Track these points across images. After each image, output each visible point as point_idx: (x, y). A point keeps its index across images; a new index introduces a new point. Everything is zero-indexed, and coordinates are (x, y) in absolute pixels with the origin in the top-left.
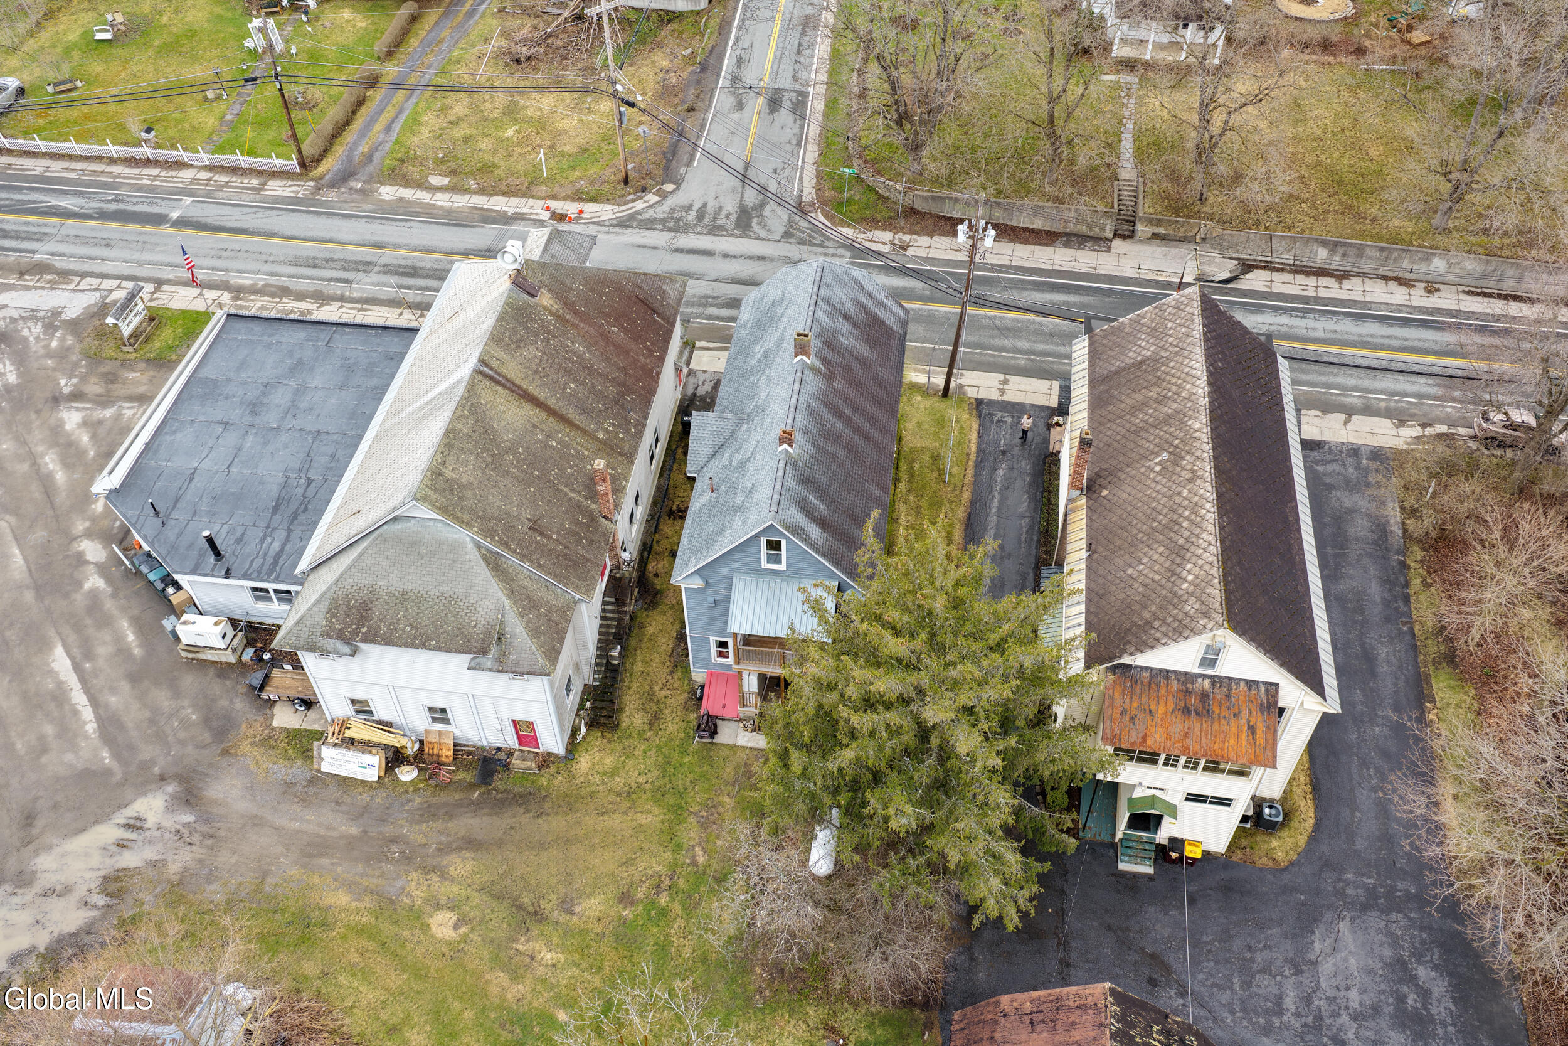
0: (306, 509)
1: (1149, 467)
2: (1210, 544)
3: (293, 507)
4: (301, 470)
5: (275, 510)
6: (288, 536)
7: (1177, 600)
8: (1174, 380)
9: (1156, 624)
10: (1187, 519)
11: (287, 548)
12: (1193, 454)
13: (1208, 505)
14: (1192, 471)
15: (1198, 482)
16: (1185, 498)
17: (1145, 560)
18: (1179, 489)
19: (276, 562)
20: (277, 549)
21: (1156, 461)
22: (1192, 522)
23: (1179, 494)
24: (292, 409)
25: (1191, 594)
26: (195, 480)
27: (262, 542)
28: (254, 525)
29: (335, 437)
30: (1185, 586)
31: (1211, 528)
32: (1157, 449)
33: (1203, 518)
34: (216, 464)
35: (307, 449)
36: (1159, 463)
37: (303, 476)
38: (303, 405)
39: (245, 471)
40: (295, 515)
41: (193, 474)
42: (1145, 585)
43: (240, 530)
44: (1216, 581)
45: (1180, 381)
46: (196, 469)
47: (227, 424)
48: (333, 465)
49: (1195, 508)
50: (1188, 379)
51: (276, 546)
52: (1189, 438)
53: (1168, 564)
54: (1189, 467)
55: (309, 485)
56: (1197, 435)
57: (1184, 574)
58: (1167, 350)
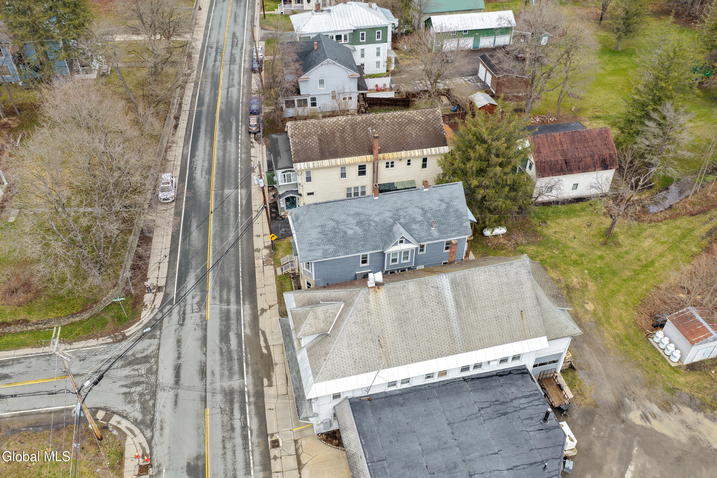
0: (497, 401)
1: (372, 134)
3: (499, 407)
4: (477, 417)
5: (506, 414)
6: (515, 399)
7: (427, 122)
8: (335, 128)
9: (435, 126)
10: (398, 120)
11: (520, 396)
12: (372, 119)
13: (395, 113)
14: (379, 120)
15: (385, 117)
16: (390, 121)
17: (411, 132)
18: (385, 123)
19: (530, 396)
20: (524, 399)
21: (370, 131)
22: (400, 118)
23: (387, 122)
25: (427, 117)
26: (514, 464)
27: (525, 408)
28: (519, 417)
29: (448, 414)
30: (423, 119)
31: (403, 112)
32: (366, 131)
33: (399, 115)
35: (463, 422)
36: (372, 130)
37: (479, 414)
38: (436, 443)
40: (503, 403)
41: (511, 469)
42: (420, 130)
43: (526, 422)
45: (337, 126)
46: (508, 470)
47: (470, 475)
48: (465, 405)
49: (395, 117)
51: (523, 401)
52: (365, 121)
53: (414, 125)
54: (377, 120)
55: (483, 408)
56: (364, 119)
57: (419, 119)
58: (318, 131)
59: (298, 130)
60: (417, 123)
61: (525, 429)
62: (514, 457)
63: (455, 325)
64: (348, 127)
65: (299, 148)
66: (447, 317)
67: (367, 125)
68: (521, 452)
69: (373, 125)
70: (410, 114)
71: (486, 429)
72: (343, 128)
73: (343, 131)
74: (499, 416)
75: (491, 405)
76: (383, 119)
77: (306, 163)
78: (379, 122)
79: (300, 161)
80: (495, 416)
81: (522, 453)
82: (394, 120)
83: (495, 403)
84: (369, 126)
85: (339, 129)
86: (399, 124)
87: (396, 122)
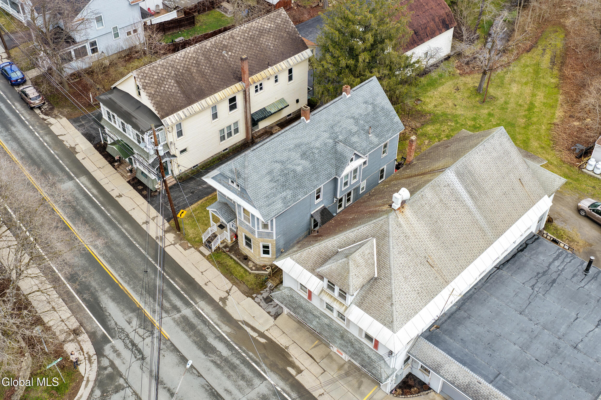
0: (538, 273)
1: (230, 57)
2: (256, 22)
3: (544, 278)
4: (536, 296)
5: (554, 281)
6: (550, 265)
7: (278, 27)
8: (187, 63)
9: (287, 30)
10: (248, 34)
11: (551, 260)
12: (222, 41)
13: (242, 28)
14: (229, 39)
15: (233, 34)
16: (241, 37)
17: (267, 43)
18: (237, 41)
19: (558, 256)
20: (556, 261)
21: (226, 55)
22: (249, 32)
23: (239, 40)
24: (534, 337)
25: (275, 22)
27: (564, 269)
28: (567, 279)
29: (512, 305)
30: (272, 26)
31: (251, 24)
32: (221, 57)
33: (247, 28)
34: (584, 324)
35: (529, 306)
36: (228, 54)
37: (535, 292)
38: (526, 336)
39: (568, 311)
40: (544, 273)
41: (598, 325)
42: (275, 39)
43: (575, 279)
44: (268, 15)
45: (188, 60)
47: (575, 348)
48: (518, 290)
49: (244, 32)
50: (186, 56)
51: (556, 263)
52: (215, 46)
53: (266, 35)
54: (228, 41)
55: (533, 285)
56: (213, 43)
57: (268, 27)
58: (171, 73)
59: (148, 78)
60: (269, 31)
61: (579, 286)
62: (592, 313)
63: (478, 216)
64: (200, 57)
65: (158, 99)
66: (469, 212)
67: (219, 49)
68: (593, 307)
69: (226, 48)
70: (257, 24)
71: (552, 302)
72: (196, 61)
73: (198, 64)
74: (552, 286)
75: (537, 280)
76: (233, 37)
77: (175, 114)
78: (230, 42)
79: (167, 115)
80: (548, 287)
81: (595, 307)
82: (244, 36)
83: (539, 276)
84: (223, 50)
85: (193, 63)
86: (252, 38)
87: (248, 37)
